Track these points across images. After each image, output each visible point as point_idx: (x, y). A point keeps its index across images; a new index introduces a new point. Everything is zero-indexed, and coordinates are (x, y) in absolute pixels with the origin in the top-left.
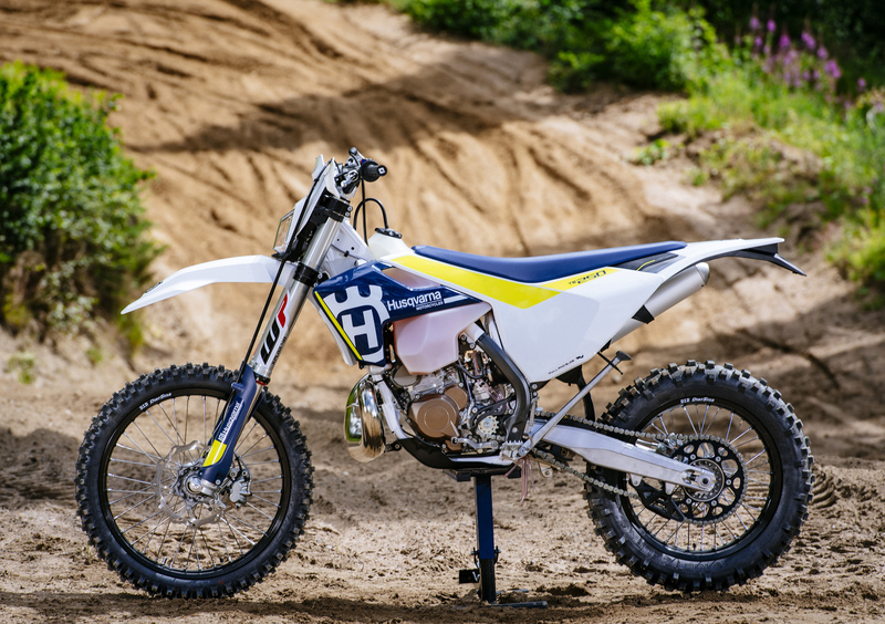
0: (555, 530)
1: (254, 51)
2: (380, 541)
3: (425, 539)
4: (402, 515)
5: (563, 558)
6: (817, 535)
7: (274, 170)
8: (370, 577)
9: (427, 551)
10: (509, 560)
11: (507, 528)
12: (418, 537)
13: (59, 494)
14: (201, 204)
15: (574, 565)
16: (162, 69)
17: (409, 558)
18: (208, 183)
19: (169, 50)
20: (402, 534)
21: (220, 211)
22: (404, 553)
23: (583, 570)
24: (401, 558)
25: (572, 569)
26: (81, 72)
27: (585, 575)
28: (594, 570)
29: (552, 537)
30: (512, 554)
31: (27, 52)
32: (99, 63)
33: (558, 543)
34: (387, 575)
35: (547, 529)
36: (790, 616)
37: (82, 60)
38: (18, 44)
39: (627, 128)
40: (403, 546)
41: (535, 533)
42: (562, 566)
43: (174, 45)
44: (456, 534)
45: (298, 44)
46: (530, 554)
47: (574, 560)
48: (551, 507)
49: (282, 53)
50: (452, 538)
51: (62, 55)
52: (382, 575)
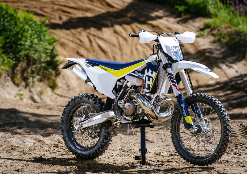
0: (165, 143)
1: (89, 6)
2: (113, 146)
3: (126, 146)
4: (121, 138)
5: (166, 151)
6: (242, 144)
7: (95, 40)
8: (109, 157)
9: (126, 149)
10: (150, 152)
11: (151, 142)
12: (124, 145)
13: (21, 133)
14: (74, 49)
15: (169, 153)
16: (63, 11)
17: (121, 151)
18: (76, 43)
19: (65, 6)
20: (120, 144)
21: (79, 51)
22: (120, 150)
23: (172, 155)
24: (119, 151)
25: (169, 155)
26: (40, 12)
27: (172, 156)
28: (175, 155)
29: (164, 145)
30: (152, 150)
31: (25, 7)
32: (46, 10)
33: (165, 147)
34: (114, 157)
35: (163, 142)
36: (231, 168)
37: (41, 9)
38: (23, 5)
39: (195, 27)
40: (120, 148)
41: (160, 144)
42: (166, 153)
43: (67, 5)
44: (136, 144)
45: (102, 4)
46: (157, 150)
47: (169, 152)
48: (165, 136)
49: (97, 7)
50: (135, 145)
51: (35, 8)
52: (112, 157)
